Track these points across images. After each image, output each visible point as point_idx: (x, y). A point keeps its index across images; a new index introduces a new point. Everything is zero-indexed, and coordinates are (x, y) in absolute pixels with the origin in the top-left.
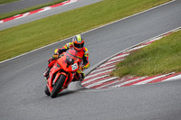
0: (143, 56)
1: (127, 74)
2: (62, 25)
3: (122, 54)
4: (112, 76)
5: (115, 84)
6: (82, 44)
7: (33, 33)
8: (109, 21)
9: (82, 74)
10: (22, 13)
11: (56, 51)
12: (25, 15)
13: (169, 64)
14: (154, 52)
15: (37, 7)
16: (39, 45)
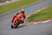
1: (31, 21)
3: (29, 15)
4: (26, 21)
5: (27, 24)
7: (3, 9)
11: (16, 14)
13: (43, 18)
14: (38, 14)
15: (4, 1)
16: (5, 12)
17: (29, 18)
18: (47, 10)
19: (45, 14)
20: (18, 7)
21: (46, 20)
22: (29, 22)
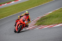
0: (46, 18)
1: (40, 24)
2: (18, 8)
3: (39, 18)
4: (35, 25)
5: (36, 28)
6: (28, 14)
7: (8, 10)
8: (34, 6)
9: (28, 25)
10: (4, 4)
12: (5, 4)
13: (55, 21)
14: (50, 17)
15: (9, 1)
16: (10, 14)
17: (38, 21)
18: (60, 11)
19: (57, 17)
20: (26, 8)
21: (58, 24)
22: (38, 26)
